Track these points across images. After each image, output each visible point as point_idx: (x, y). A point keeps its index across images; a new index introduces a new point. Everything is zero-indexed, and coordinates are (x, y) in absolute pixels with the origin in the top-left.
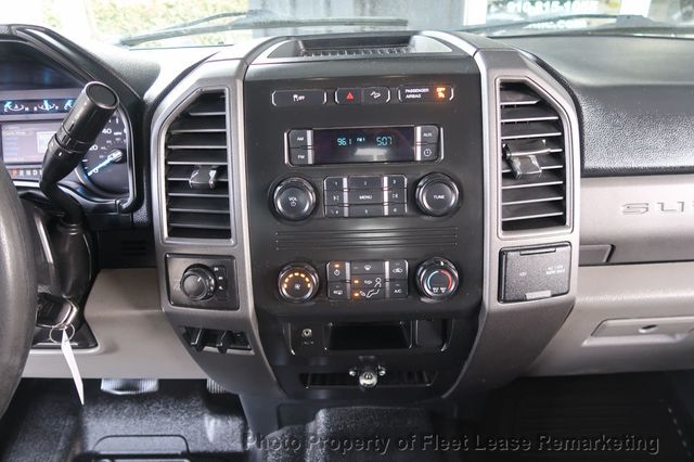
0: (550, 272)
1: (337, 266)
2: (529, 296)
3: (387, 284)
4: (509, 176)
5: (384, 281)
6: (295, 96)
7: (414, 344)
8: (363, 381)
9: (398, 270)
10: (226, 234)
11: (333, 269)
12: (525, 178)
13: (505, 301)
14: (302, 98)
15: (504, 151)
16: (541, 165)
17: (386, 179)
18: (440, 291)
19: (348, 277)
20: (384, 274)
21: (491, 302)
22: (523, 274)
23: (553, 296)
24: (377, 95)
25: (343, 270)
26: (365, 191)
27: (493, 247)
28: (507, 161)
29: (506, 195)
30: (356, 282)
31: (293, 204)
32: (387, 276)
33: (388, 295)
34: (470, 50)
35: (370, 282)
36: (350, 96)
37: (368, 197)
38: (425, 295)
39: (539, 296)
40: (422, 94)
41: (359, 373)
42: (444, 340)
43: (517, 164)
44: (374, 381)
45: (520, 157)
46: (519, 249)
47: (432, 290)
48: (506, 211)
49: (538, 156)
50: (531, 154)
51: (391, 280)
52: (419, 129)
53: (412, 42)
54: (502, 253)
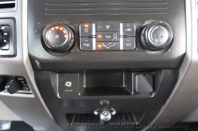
1: (86, 26)
3: (121, 39)
5: (119, 36)
7: (135, 91)
8: (102, 117)
9: (129, 30)
11: (83, 28)
19: (94, 33)
20: (119, 31)
25: (90, 29)
30: (100, 36)
32: (121, 33)
35: (109, 37)
41: (100, 112)
44: (109, 117)
51: (124, 36)
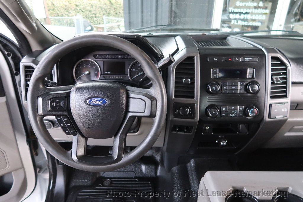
0: (283, 110)
2: (277, 117)
3: (238, 112)
4: (273, 83)
5: (237, 112)
6: (215, 59)
7: (239, 132)
8: (222, 144)
9: (241, 109)
10: (193, 97)
12: (277, 84)
13: (270, 118)
14: (217, 59)
15: (272, 76)
16: (281, 80)
17: (239, 83)
18: (253, 115)
19: (227, 110)
20: (237, 110)
21: (266, 118)
22: (276, 111)
23: (283, 117)
24: (237, 59)
26: (233, 86)
27: (268, 103)
28: (272, 79)
29: (272, 88)
31: (214, 89)
32: (238, 110)
33: (238, 116)
34: (261, 47)
35: (233, 112)
36: (230, 59)
37: (234, 88)
38: (249, 116)
39: (279, 117)
40: (250, 60)
42: (248, 131)
43: (275, 80)
44: (225, 144)
45: (276, 78)
46: (275, 104)
47: (251, 114)
48: (272, 93)
49: (280, 78)
50: (278, 77)
51: (239, 111)
52: (248, 69)
53: (227, 39)
54: (270, 105)
